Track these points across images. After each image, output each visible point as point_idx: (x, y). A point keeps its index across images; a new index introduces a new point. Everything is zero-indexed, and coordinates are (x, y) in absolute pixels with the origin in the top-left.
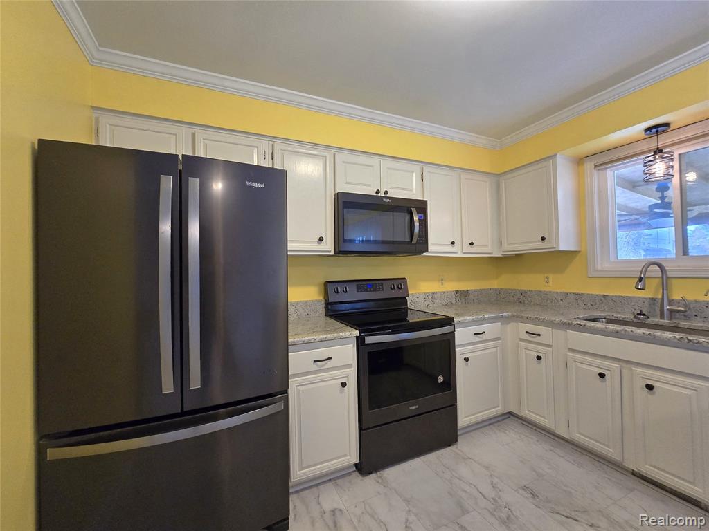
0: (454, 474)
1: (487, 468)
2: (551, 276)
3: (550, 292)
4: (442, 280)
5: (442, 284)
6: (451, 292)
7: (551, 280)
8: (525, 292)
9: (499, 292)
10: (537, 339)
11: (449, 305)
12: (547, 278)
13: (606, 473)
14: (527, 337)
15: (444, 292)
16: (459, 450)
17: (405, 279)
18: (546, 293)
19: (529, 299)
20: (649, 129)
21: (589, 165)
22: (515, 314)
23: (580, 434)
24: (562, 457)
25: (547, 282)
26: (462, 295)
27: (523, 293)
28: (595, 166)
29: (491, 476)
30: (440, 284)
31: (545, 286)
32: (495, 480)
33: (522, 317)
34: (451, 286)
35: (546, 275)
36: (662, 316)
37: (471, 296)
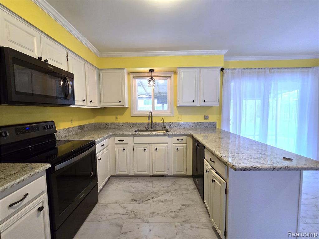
0: (106, 215)
1: (116, 203)
2: (118, 116)
3: (118, 123)
4: (72, 120)
5: (72, 123)
6: (76, 127)
7: (118, 118)
8: (108, 124)
9: (95, 124)
10: (123, 142)
11: (76, 134)
12: (117, 117)
13: (146, 180)
14: (119, 142)
15: (73, 127)
16: (101, 203)
17: (53, 121)
18: (117, 123)
19: (110, 126)
20: (150, 70)
21: (132, 76)
22: (114, 134)
23: (138, 171)
24: (134, 182)
25: (117, 119)
26: (81, 127)
27: (107, 124)
28: (134, 77)
29: (120, 204)
30: (71, 123)
31: (116, 120)
32: (122, 205)
33: (117, 134)
34: (76, 124)
35: (116, 116)
36: (151, 128)
37: (85, 128)
